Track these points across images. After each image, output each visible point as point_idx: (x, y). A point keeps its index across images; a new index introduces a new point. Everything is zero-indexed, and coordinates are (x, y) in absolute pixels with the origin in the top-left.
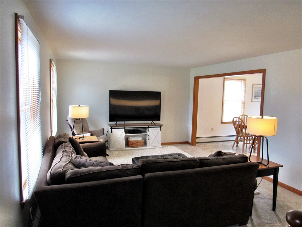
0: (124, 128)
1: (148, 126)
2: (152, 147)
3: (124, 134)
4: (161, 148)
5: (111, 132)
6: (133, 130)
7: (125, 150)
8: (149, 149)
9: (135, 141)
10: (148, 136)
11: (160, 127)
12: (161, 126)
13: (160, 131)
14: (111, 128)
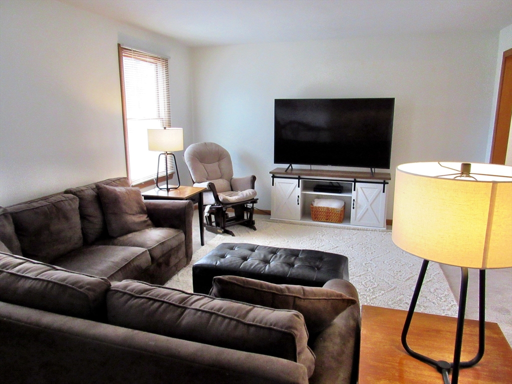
0: (299, 178)
1: (353, 179)
2: (360, 227)
3: (298, 191)
4: (383, 231)
5: (273, 185)
6: (328, 184)
7: (298, 224)
8: (354, 229)
9: (324, 207)
10: (352, 200)
11: (384, 183)
12: (387, 181)
13: (384, 192)
14: (274, 177)
